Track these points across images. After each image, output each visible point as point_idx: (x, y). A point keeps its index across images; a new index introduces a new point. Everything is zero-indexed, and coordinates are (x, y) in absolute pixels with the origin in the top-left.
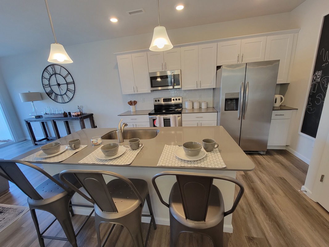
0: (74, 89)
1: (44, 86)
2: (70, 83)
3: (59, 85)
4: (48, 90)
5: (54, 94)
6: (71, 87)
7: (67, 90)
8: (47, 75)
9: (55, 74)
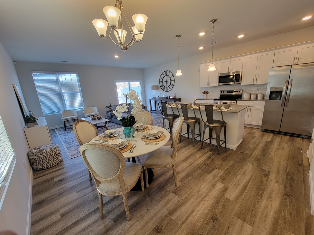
0: (173, 84)
1: (160, 82)
2: (172, 81)
3: (167, 81)
4: (161, 84)
5: (163, 86)
6: (172, 83)
7: (170, 84)
8: (162, 77)
9: (166, 76)
